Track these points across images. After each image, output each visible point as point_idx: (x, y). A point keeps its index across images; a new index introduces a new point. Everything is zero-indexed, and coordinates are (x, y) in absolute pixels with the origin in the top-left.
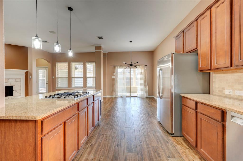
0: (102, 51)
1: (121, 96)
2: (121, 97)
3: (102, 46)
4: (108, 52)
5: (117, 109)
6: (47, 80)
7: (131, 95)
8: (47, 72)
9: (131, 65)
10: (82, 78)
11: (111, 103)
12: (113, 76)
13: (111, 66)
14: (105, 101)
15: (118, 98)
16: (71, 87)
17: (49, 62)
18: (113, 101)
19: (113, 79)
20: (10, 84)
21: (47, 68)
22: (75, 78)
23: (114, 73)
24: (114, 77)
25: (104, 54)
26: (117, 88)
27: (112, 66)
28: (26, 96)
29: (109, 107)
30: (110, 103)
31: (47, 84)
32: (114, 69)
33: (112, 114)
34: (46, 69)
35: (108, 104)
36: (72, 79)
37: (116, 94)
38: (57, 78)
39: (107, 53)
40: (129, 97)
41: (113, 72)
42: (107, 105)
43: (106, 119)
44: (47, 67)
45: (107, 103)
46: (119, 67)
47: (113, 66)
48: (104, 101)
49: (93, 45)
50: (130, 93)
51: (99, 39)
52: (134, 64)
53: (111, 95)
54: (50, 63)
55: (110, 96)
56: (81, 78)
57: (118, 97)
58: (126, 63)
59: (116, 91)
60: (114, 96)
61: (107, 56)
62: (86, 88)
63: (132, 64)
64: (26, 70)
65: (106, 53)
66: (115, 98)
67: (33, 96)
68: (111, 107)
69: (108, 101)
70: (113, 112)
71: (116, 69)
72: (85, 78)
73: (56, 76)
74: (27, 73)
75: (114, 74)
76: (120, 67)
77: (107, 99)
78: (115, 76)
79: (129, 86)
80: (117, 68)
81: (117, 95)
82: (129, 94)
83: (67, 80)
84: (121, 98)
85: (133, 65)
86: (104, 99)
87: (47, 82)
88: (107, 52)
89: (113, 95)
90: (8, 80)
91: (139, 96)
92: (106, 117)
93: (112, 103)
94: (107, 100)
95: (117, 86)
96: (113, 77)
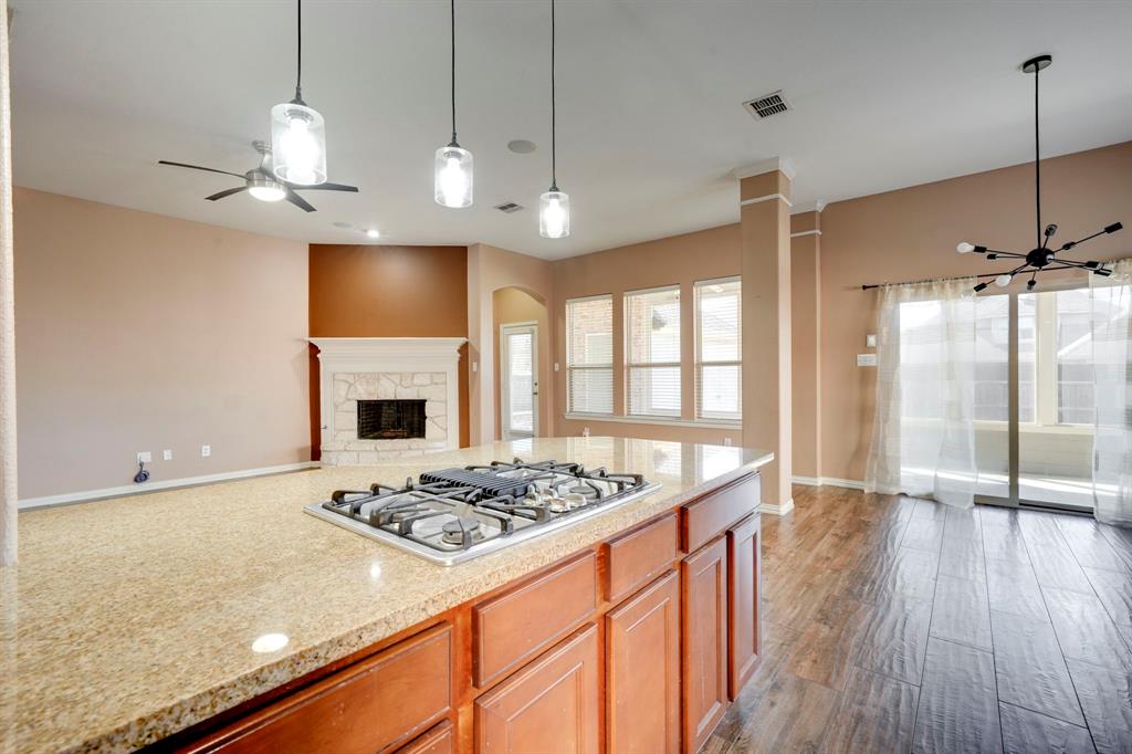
0: (781, 196)
1: (930, 488)
2: (930, 498)
3: (787, 168)
4: (831, 206)
5: (903, 604)
6: (537, 381)
7: (1022, 496)
8: (536, 344)
9: (1038, 258)
10: (678, 369)
11: (849, 537)
12: (861, 357)
13: (849, 289)
14: (805, 514)
15: (903, 500)
16: (625, 413)
17: (541, 300)
18: (867, 524)
19: (866, 376)
20: (418, 392)
21: (535, 328)
22: (654, 369)
23: (870, 329)
24: (873, 363)
25: (801, 221)
26: (897, 434)
27: (856, 288)
28: (462, 446)
29: (835, 571)
30: (841, 539)
31: (536, 397)
32: (874, 305)
33: (859, 646)
34: (532, 332)
35: (828, 540)
36: (628, 372)
37: (885, 469)
38: (571, 369)
39: (821, 214)
40: (1003, 507)
41: (865, 327)
42: (816, 550)
43: (801, 681)
44: (536, 322)
45: (819, 532)
46: (907, 291)
47: (864, 287)
48: (795, 513)
49: (729, 177)
50: (1014, 470)
51: (762, 114)
52: (1067, 247)
53: (848, 477)
54: (544, 304)
55: (841, 483)
56: (671, 369)
57: (904, 495)
58: (979, 249)
59: (889, 453)
60: (869, 487)
61: (818, 232)
62: (696, 420)
63: (1053, 243)
64: (463, 340)
65: (814, 212)
66: (881, 499)
67: (483, 447)
68: (845, 573)
69: (826, 512)
70: (862, 626)
71: (888, 305)
72: (690, 368)
73: (568, 362)
74: (464, 349)
75: (872, 340)
76: (923, 290)
77: (820, 497)
78: (880, 349)
79: (1004, 425)
80: (897, 301)
81: (897, 482)
82: (1006, 479)
83: (608, 376)
84: (931, 507)
85: (1058, 256)
86: (802, 494)
87: (537, 389)
88: (820, 207)
89: (862, 480)
90: (413, 378)
91: (1106, 510)
92: (806, 664)
93: (853, 542)
94: (817, 509)
95: (897, 421)
96: (866, 360)
